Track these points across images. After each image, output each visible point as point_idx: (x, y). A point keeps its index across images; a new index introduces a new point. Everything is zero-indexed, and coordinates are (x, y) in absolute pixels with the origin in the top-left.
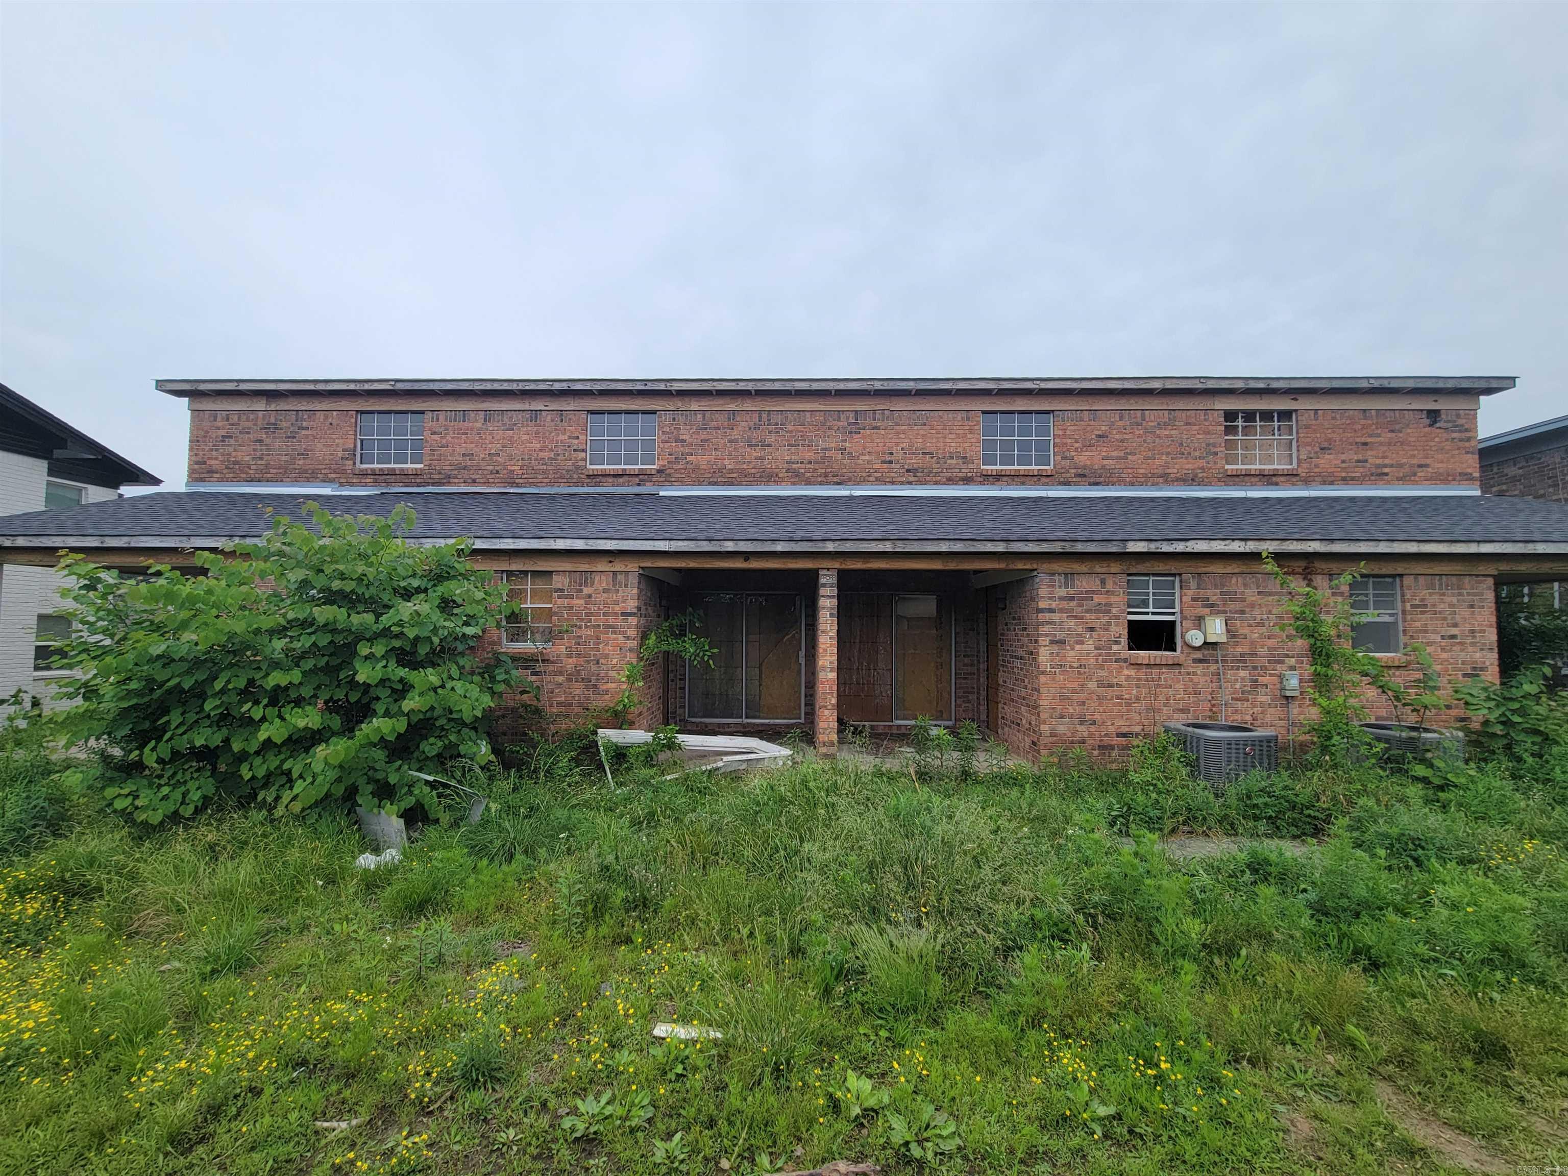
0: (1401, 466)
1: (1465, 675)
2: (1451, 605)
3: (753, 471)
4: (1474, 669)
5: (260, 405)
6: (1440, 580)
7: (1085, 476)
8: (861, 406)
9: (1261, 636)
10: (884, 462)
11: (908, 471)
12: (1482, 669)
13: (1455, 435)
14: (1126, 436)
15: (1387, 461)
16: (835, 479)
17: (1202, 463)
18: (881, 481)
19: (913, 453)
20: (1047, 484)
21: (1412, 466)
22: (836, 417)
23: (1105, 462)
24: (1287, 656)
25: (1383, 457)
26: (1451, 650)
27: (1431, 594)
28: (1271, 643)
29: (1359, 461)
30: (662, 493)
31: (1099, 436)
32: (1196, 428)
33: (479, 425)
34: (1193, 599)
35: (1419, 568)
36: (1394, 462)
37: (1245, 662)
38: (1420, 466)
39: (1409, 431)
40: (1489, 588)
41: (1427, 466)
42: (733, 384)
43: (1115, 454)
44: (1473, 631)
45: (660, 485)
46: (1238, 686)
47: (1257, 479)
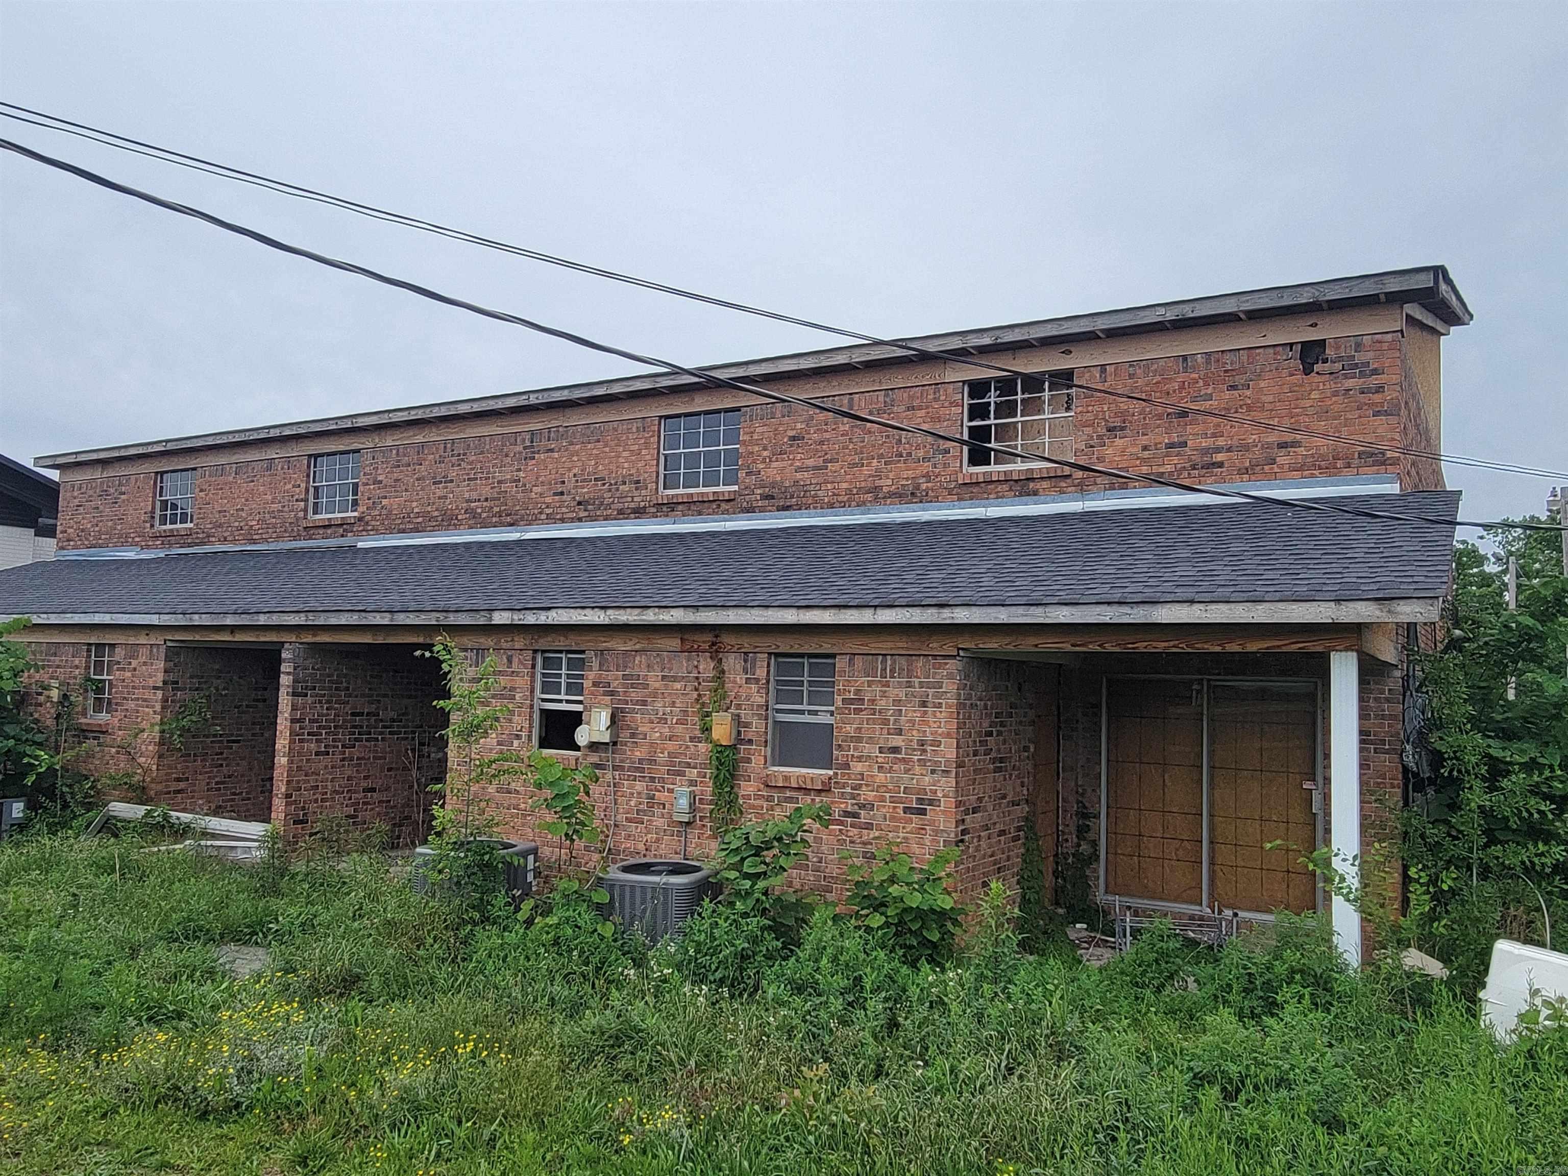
0: (1246, 448)
1: (906, 810)
2: (897, 702)
3: (436, 513)
4: (920, 801)
5: (98, 474)
6: (884, 662)
7: (773, 498)
8: (535, 424)
9: (663, 738)
10: (555, 494)
11: (579, 503)
12: (931, 802)
13: (1350, 383)
14: (827, 435)
15: (1221, 442)
16: (509, 519)
17: (927, 467)
18: (552, 519)
19: (584, 481)
20: (727, 512)
21: (1267, 446)
22: (512, 440)
23: (799, 476)
24: (689, 765)
25: (1214, 435)
26: (891, 770)
27: (870, 684)
28: (671, 746)
29: (1171, 446)
30: (360, 545)
31: (793, 438)
32: (922, 413)
33: (231, 479)
34: (595, 684)
35: (852, 645)
36: (1235, 442)
37: (642, 770)
38: (1282, 446)
39: (1263, 384)
40: (950, 676)
41: (1295, 444)
42: (406, 413)
43: (811, 462)
44: (922, 743)
45: (357, 534)
46: (632, 803)
47: (1005, 487)
